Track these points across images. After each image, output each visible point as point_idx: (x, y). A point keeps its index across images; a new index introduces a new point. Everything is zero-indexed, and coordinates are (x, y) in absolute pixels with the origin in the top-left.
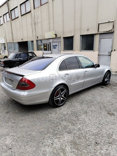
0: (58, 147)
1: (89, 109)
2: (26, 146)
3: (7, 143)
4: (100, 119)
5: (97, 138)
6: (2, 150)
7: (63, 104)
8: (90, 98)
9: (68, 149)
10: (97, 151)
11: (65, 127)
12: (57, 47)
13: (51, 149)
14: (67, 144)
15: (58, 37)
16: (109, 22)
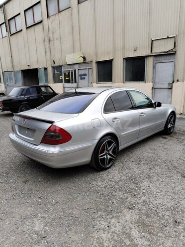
0: (119, 231)
1: (152, 171)
2: (69, 233)
3: (37, 228)
4: (173, 185)
5: (175, 214)
6: (31, 240)
7: (111, 166)
8: (150, 155)
9: (135, 233)
10: (180, 234)
11: (123, 201)
12: (86, 77)
13: (109, 235)
14: (131, 225)
15: (87, 60)
16: (168, 38)
